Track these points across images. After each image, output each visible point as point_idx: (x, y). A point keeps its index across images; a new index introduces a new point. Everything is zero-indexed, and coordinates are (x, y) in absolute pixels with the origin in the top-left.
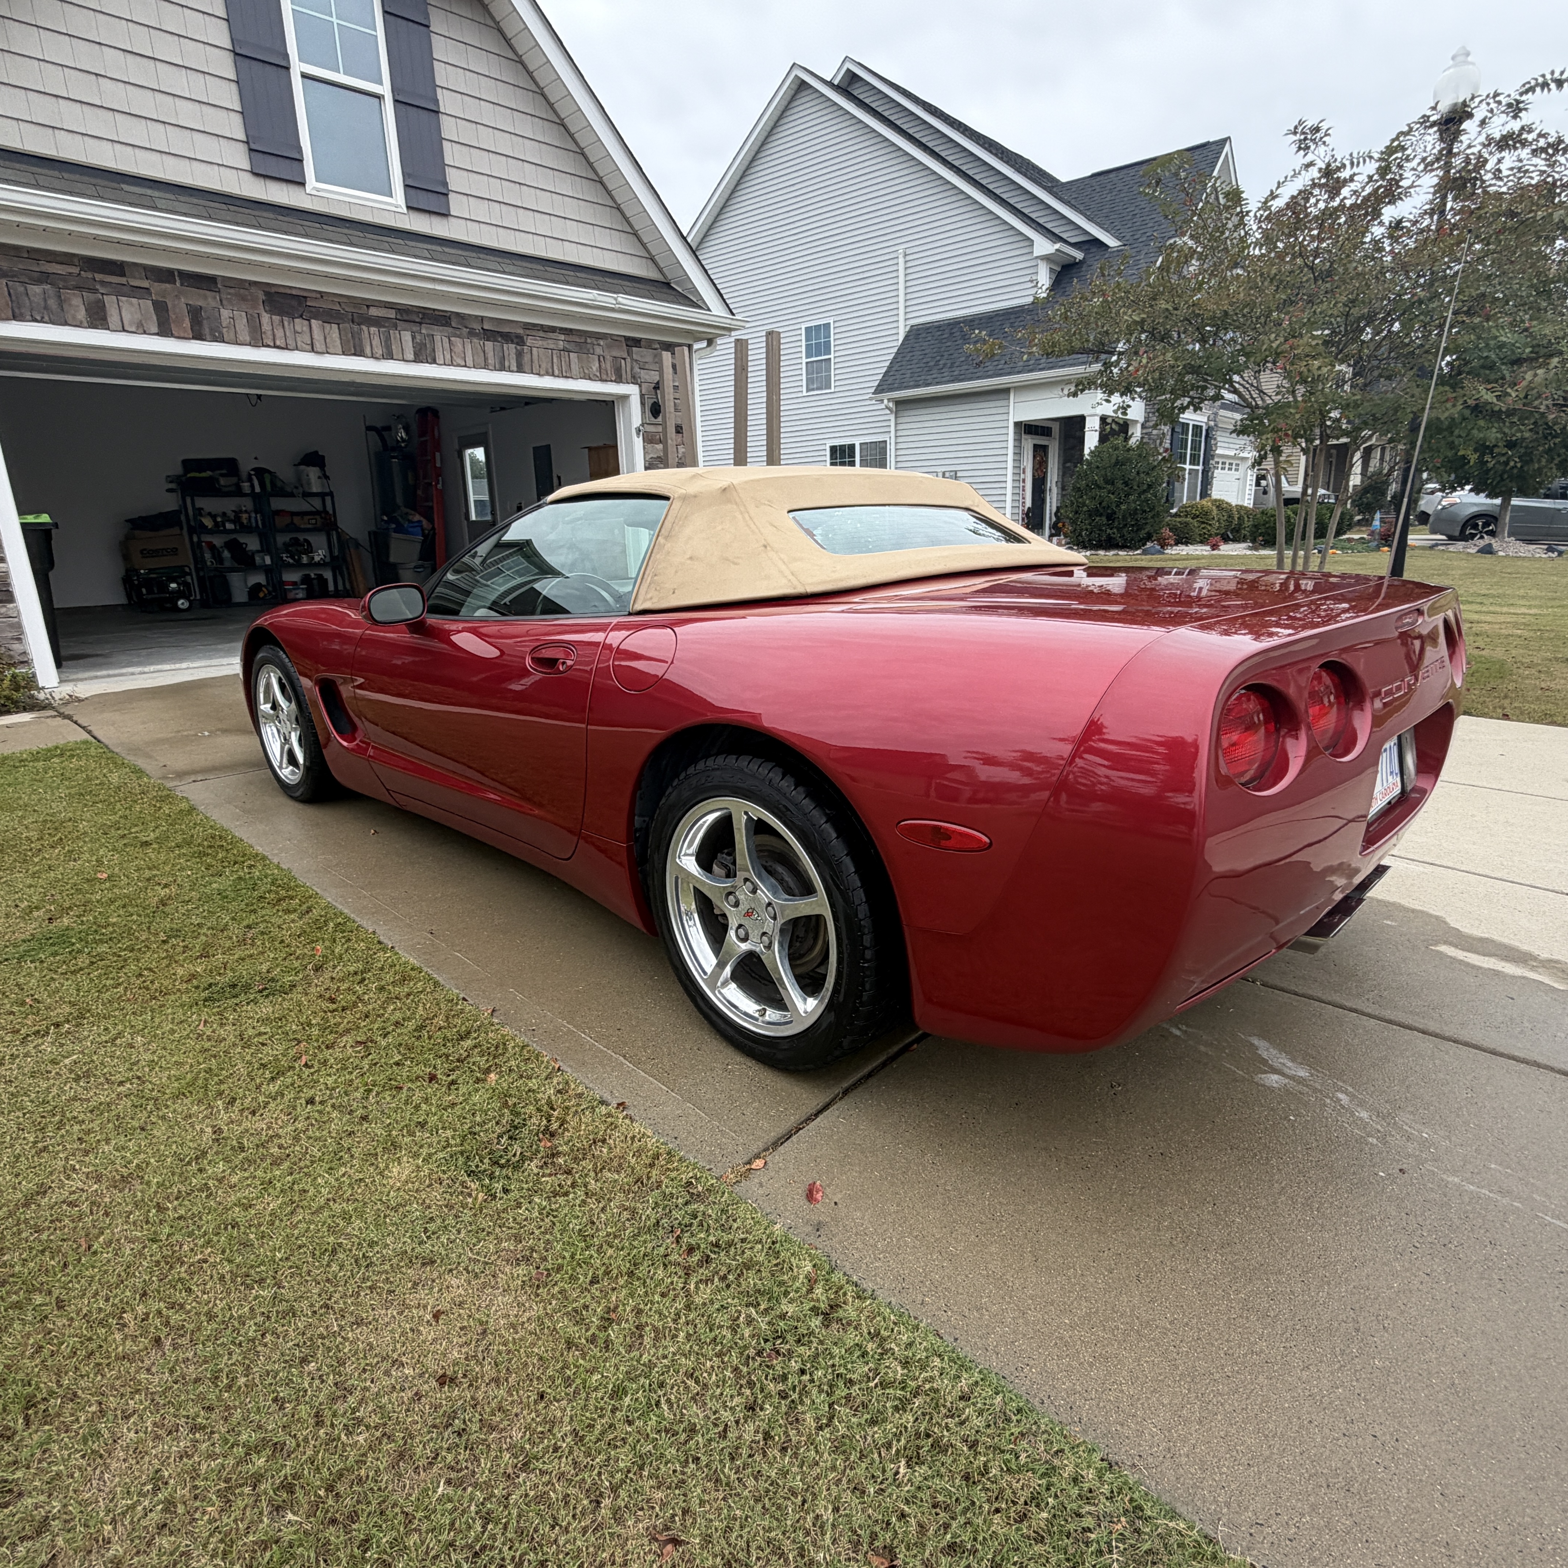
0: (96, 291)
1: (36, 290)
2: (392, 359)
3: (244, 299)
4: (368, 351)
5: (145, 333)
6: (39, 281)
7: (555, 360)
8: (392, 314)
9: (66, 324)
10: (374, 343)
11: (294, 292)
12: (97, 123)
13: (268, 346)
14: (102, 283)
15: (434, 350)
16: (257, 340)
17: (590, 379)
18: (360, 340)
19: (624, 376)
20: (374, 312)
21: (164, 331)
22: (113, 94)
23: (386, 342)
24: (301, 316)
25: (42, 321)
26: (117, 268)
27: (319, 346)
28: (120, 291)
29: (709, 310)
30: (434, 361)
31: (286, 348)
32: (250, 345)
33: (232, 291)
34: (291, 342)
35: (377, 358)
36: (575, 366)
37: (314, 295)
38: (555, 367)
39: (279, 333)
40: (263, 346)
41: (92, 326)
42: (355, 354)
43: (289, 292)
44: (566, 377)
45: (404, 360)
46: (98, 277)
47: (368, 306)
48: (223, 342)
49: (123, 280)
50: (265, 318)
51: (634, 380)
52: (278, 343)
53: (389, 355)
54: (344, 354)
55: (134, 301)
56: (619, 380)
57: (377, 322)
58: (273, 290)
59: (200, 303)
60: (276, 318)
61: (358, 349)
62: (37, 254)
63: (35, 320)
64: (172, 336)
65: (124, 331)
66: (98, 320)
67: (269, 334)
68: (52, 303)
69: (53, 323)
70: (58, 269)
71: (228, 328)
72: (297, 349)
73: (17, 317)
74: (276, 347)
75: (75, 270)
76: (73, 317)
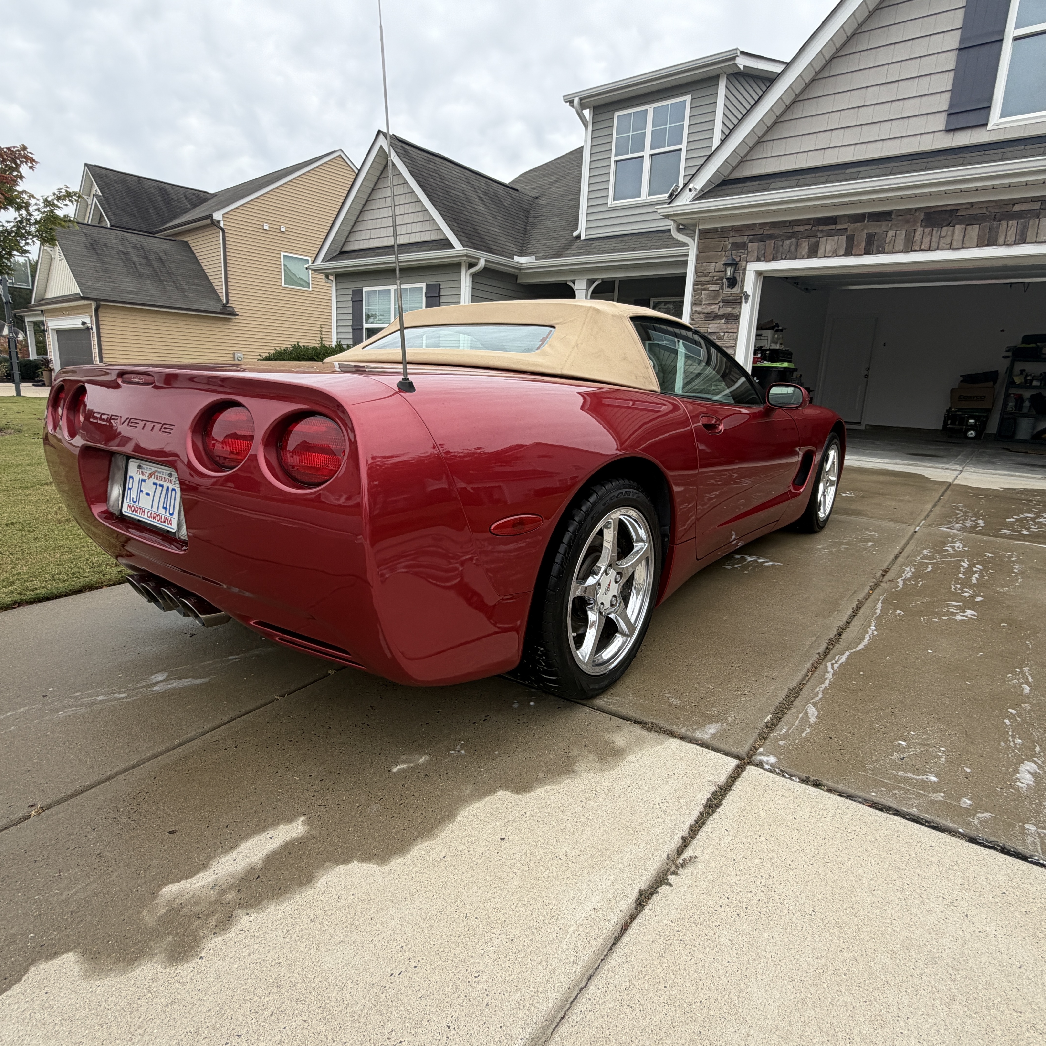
0: (815, 236)
1: (787, 242)
2: (1024, 243)
3: (907, 222)
4: (1001, 240)
5: (837, 256)
6: (789, 238)
8: (1037, 206)
9: (796, 258)
10: (1009, 233)
11: (949, 208)
12: (850, 137)
13: (915, 251)
14: (822, 231)
16: (909, 248)
18: (997, 232)
20: (1017, 208)
21: (848, 253)
22: (866, 115)
23: (1022, 230)
24: (948, 225)
25: (785, 259)
26: (833, 220)
27: (956, 244)
28: (830, 234)
31: (929, 250)
32: (902, 252)
33: (900, 218)
34: (934, 245)
35: (1008, 245)
37: (964, 207)
39: (926, 240)
40: (912, 251)
41: (809, 257)
42: (988, 245)
43: (944, 209)
46: (821, 228)
47: (1014, 205)
48: (884, 253)
49: (833, 227)
50: (920, 230)
52: (923, 247)
53: (1021, 240)
54: (978, 246)
55: (836, 238)
57: (1019, 215)
58: (933, 210)
59: (877, 230)
60: (927, 230)
61: (992, 240)
62: (792, 223)
63: (782, 259)
64: (852, 255)
65: (825, 257)
66: (813, 253)
67: (918, 242)
68: (793, 248)
69: (790, 259)
70: (801, 228)
71: (890, 243)
72: (938, 249)
73: (774, 259)
74: (921, 250)
75: (810, 227)
76: (801, 253)
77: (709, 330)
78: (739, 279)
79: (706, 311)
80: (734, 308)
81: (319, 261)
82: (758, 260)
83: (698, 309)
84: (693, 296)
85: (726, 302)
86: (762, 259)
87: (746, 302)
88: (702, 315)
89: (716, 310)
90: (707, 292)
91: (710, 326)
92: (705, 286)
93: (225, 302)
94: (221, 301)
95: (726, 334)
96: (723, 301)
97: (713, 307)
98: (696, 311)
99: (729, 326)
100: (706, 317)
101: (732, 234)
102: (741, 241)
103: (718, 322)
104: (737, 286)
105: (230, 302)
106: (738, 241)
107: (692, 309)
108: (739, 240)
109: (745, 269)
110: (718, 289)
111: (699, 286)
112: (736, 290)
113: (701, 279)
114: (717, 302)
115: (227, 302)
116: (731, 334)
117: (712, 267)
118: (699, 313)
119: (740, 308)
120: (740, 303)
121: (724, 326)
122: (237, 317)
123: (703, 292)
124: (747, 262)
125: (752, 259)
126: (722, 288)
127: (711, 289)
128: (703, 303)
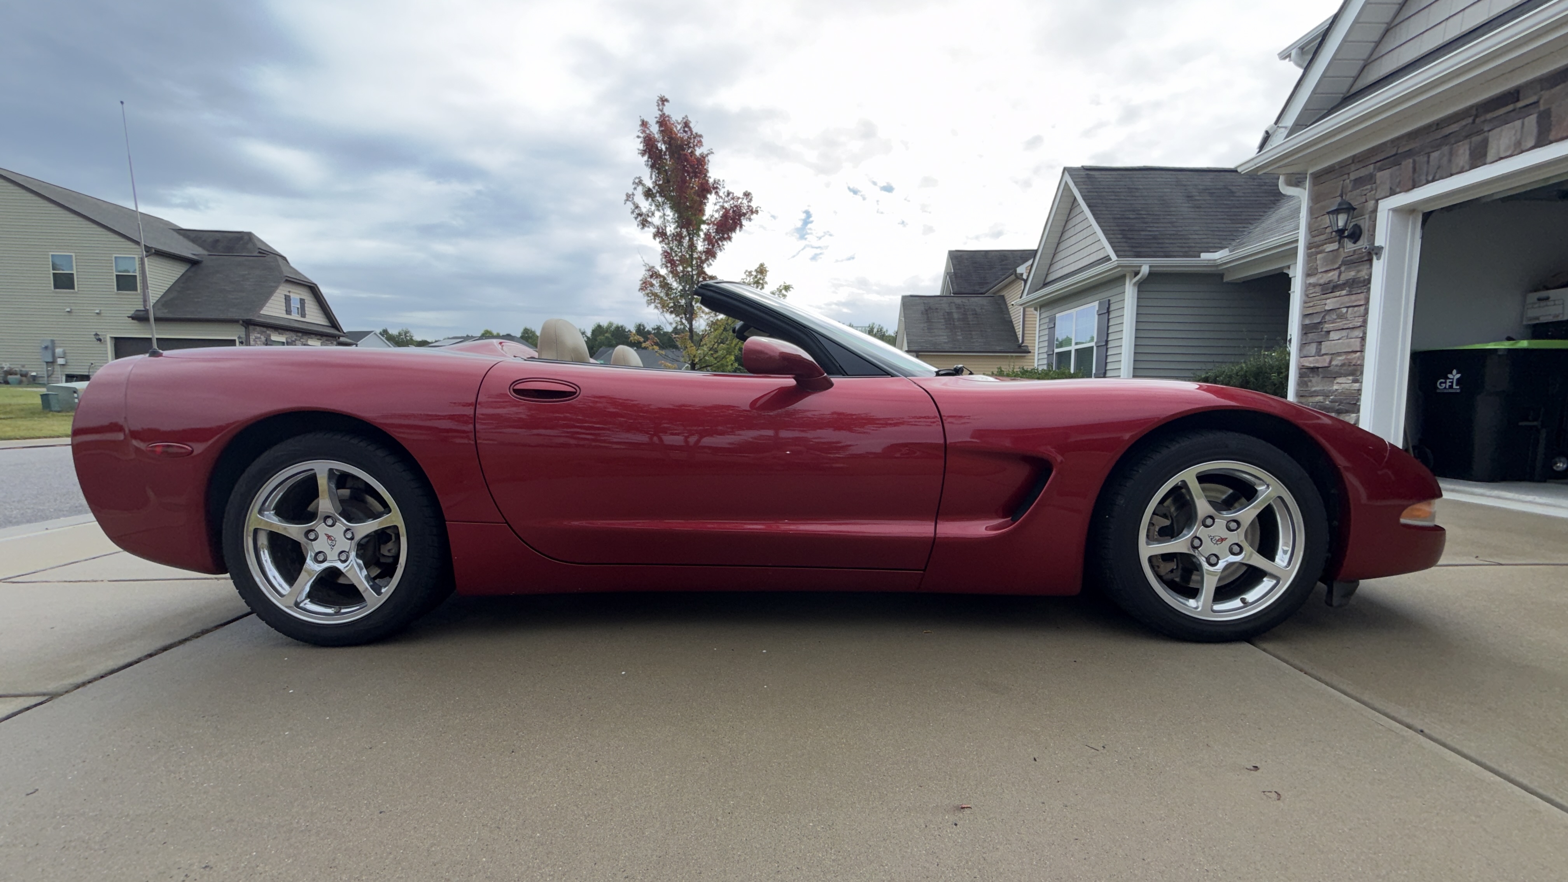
0: (1481, 132)
1: (1435, 155)
5: (1521, 152)
6: (1437, 147)
9: (1452, 175)
14: (1491, 120)
21: (1542, 141)
25: (1433, 180)
26: (1513, 95)
28: (1505, 120)
41: (1473, 166)
46: (1489, 116)
49: (1511, 107)
55: (1518, 123)
62: (1438, 125)
63: (1428, 182)
64: (1551, 142)
65: (1501, 159)
66: (1478, 158)
68: (1445, 160)
69: (1441, 178)
70: (1455, 127)
73: (1414, 185)
75: (1470, 120)
76: (1458, 164)
77: (1327, 308)
78: (1366, 226)
79: (1322, 281)
80: (1358, 271)
81: (1024, 296)
82: (1393, 193)
83: (1312, 280)
84: (1307, 264)
85: (1350, 263)
86: (1399, 190)
87: (1378, 258)
89: (1336, 277)
90: (1324, 255)
91: (1328, 301)
92: (1320, 248)
93: (1020, 342)
94: (1018, 341)
95: (1350, 309)
96: (1345, 263)
97: (1332, 274)
98: (1310, 284)
99: (1353, 297)
100: (1322, 290)
101: (1353, 167)
102: (1367, 173)
103: (1338, 294)
104: (1362, 238)
105: (1025, 342)
106: (1361, 175)
107: (1305, 282)
108: (1363, 172)
109: (1375, 211)
110: (1337, 247)
111: (1314, 250)
112: (1363, 243)
113: (1317, 239)
114: (1337, 266)
115: (1023, 342)
116: (1356, 309)
118: (1314, 286)
119: (1371, 268)
120: (1370, 261)
121: (1346, 299)
122: (1029, 354)
123: (1319, 256)
124: (1378, 200)
125: (1383, 195)
126: (1342, 245)
127: (1327, 250)
128: (1319, 271)
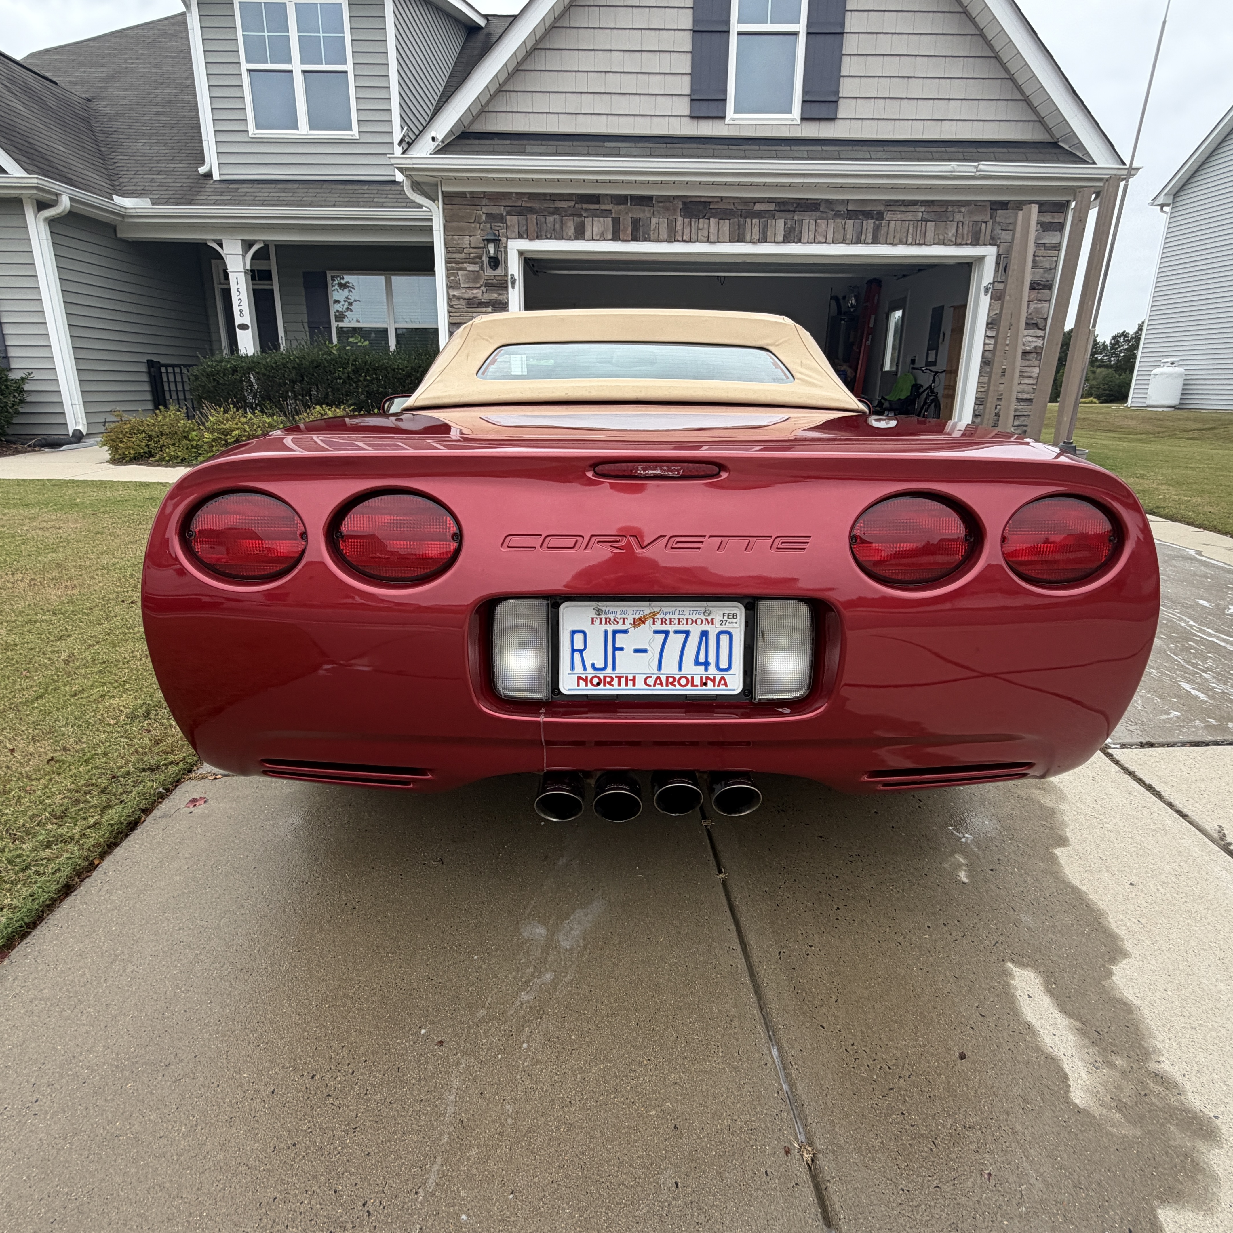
0: (580, 216)
1: (550, 219)
2: (766, 242)
3: (667, 209)
4: (748, 238)
5: (604, 240)
6: (552, 214)
7: (911, 230)
8: (772, 207)
9: (562, 239)
10: (754, 231)
11: (703, 200)
12: (600, 105)
13: (678, 241)
14: (586, 210)
15: (801, 233)
16: (672, 238)
17: (944, 244)
18: (744, 229)
19: (982, 239)
20: (758, 207)
21: (616, 238)
22: (614, 83)
23: (763, 229)
24: (704, 217)
25: (550, 238)
26: (595, 199)
27: (712, 238)
28: (595, 214)
29: (1094, 163)
30: (799, 241)
31: (690, 241)
32: (666, 241)
33: (661, 204)
34: (694, 237)
35: (754, 243)
36: (930, 234)
37: (716, 200)
38: (910, 236)
39: (687, 231)
40: (675, 241)
41: (576, 238)
42: (738, 241)
43: (698, 200)
44: (920, 244)
45: (775, 242)
46: (584, 206)
47: (755, 203)
48: (650, 241)
49: (597, 206)
50: (680, 220)
51: (993, 242)
52: (685, 238)
53: (764, 239)
54: (730, 241)
55: (601, 219)
56: (976, 242)
57: (759, 215)
58: (689, 200)
59: (641, 215)
60: (687, 220)
61: (741, 237)
62: (554, 197)
63: (547, 238)
64: (619, 240)
65: (593, 239)
66: (580, 234)
67: (680, 232)
68: (558, 226)
69: (556, 239)
70: (564, 204)
71: (654, 230)
72: (697, 241)
73: (539, 237)
74: (683, 241)
75: (572, 204)
76: (567, 234)
78: (501, 258)
79: (466, 296)
80: (500, 294)
82: (520, 237)
83: (456, 293)
84: (448, 277)
85: (490, 286)
86: (525, 236)
87: (513, 287)
88: (462, 302)
89: (479, 295)
90: (465, 272)
91: (475, 315)
92: (461, 265)
96: (486, 285)
97: (475, 291)
98: (454, 296)
100: (469, 304)
101: (484, 202)
102: (498, 212)
103: (484, 310)
104: (500, 268)
106: (494, 212)
107: (448, 293)
108: (495, 210)
109: (506, 247)
110: (477, 269)
111: (453, 265)
112: (499, 271)
113: (455, 255)
114: (478, 285)
117: (466, 241)
118: (459, 298)
119: (508, 294)
120: (506, 288)
123: (460, 273)
124: (507, 238)
125: (513, 236)
126: (482, 268)
127: (468, 269)
128: (462, 285)
